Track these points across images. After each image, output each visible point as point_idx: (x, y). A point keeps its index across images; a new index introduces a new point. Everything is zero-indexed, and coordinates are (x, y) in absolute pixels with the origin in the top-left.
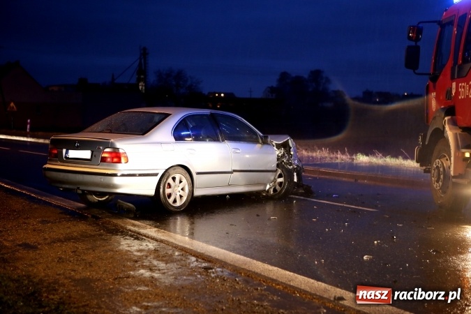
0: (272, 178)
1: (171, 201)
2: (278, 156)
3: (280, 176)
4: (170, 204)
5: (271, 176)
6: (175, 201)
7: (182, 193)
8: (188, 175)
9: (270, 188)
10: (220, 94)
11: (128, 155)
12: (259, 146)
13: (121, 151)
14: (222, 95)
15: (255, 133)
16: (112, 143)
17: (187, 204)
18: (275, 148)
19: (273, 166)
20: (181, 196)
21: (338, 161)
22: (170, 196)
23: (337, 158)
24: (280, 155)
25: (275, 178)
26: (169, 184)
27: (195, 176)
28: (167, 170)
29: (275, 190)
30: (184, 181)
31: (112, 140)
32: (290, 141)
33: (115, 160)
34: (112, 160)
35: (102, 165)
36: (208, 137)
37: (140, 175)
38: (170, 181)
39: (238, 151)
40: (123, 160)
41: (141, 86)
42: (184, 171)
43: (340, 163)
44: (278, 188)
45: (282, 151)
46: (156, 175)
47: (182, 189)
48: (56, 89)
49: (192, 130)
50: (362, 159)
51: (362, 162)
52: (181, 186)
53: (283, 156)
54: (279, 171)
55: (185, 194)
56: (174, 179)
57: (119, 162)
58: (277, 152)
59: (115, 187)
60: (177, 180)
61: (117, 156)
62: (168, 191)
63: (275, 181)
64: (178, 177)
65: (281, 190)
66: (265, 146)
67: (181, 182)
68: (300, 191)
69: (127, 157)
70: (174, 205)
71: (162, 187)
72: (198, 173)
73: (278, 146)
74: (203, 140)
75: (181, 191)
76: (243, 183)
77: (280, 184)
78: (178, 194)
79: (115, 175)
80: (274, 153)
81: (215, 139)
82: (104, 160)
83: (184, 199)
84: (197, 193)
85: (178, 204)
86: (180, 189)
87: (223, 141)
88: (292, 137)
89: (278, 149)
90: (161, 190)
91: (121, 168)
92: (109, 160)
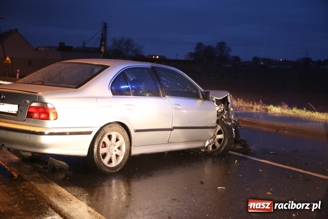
0: (212, 134)
1: (105, 161)
2: (218, 112)
3: (220, 133)
4: (104, 165)
5: (211, 133)
6: (110, 161)
7: (118, 152)
8: (125, 133)
9: (210, 144)
10: (156, 56)
11: (57, 110)
12: (199, 102)
13: (49, 106)
14: (157, 57)
15: (196, 89)
16: (40, 97)
17: (124, 164)
18: (215, 104)
19: (213, 122)
20: (117, 156)
21: (254, 111)
22: (104, 155)
23: (252, 108)
24: (220, 111)
25: (214, 135)
26: (104, 143)
27: (133, 133)
28: (102, 128)
29: (214, 147)
30: (121, 139)
31: (40, 94)
32: (229, 97)
33: (43, 116)
34: (40, 116)
35: (28, 121)
36: (149, 91)
37: (71, 134)
38: (106, 139)
39: (180, 107)
40: (52, 116)
41: (103, 50)
42: (121, 129)
43: (256, 113)
44: (217, 145)
45: (222, 107)
46: (90, 133)
47: (119, 148)
48: (43, 49)
49: (132, 83)
50: (275, 110)
51: (276, 113)
52: (118, 144)
53: (223, 112)
54: (219, 128)
55: (122, 154)
56: (110, 137)
57: (48, 118)
58: (217, 108)
59: (42, 146)
60: (114, 139)
61: (44, 112)
62: (103, 151)
63: (214, 137)
64: (114, 135)
65: (221, 147)
66: (206, 102)
67: (117, 140)
68: (238, 147)
69: (56, 113)
70: (110, 166)
71: (96, 146)
72: (137, 131)
73: (219, 102)
74: (143, 95)
75: (117, 150)
76: (183, 140)
77: (220, 140)
78: (114, 153)
79: (42, 134)
80: (214, 109)
81: (155, 94)
82: (30, 115)
83: (121, 158)
84: (136, 151)
85: (114, 165)
86: (116, 148)
87: (164, 96)
88: (231, 93)
89: (218, 104)
90: (95, 150)
91: (50, 125)
92: (36, 115)
